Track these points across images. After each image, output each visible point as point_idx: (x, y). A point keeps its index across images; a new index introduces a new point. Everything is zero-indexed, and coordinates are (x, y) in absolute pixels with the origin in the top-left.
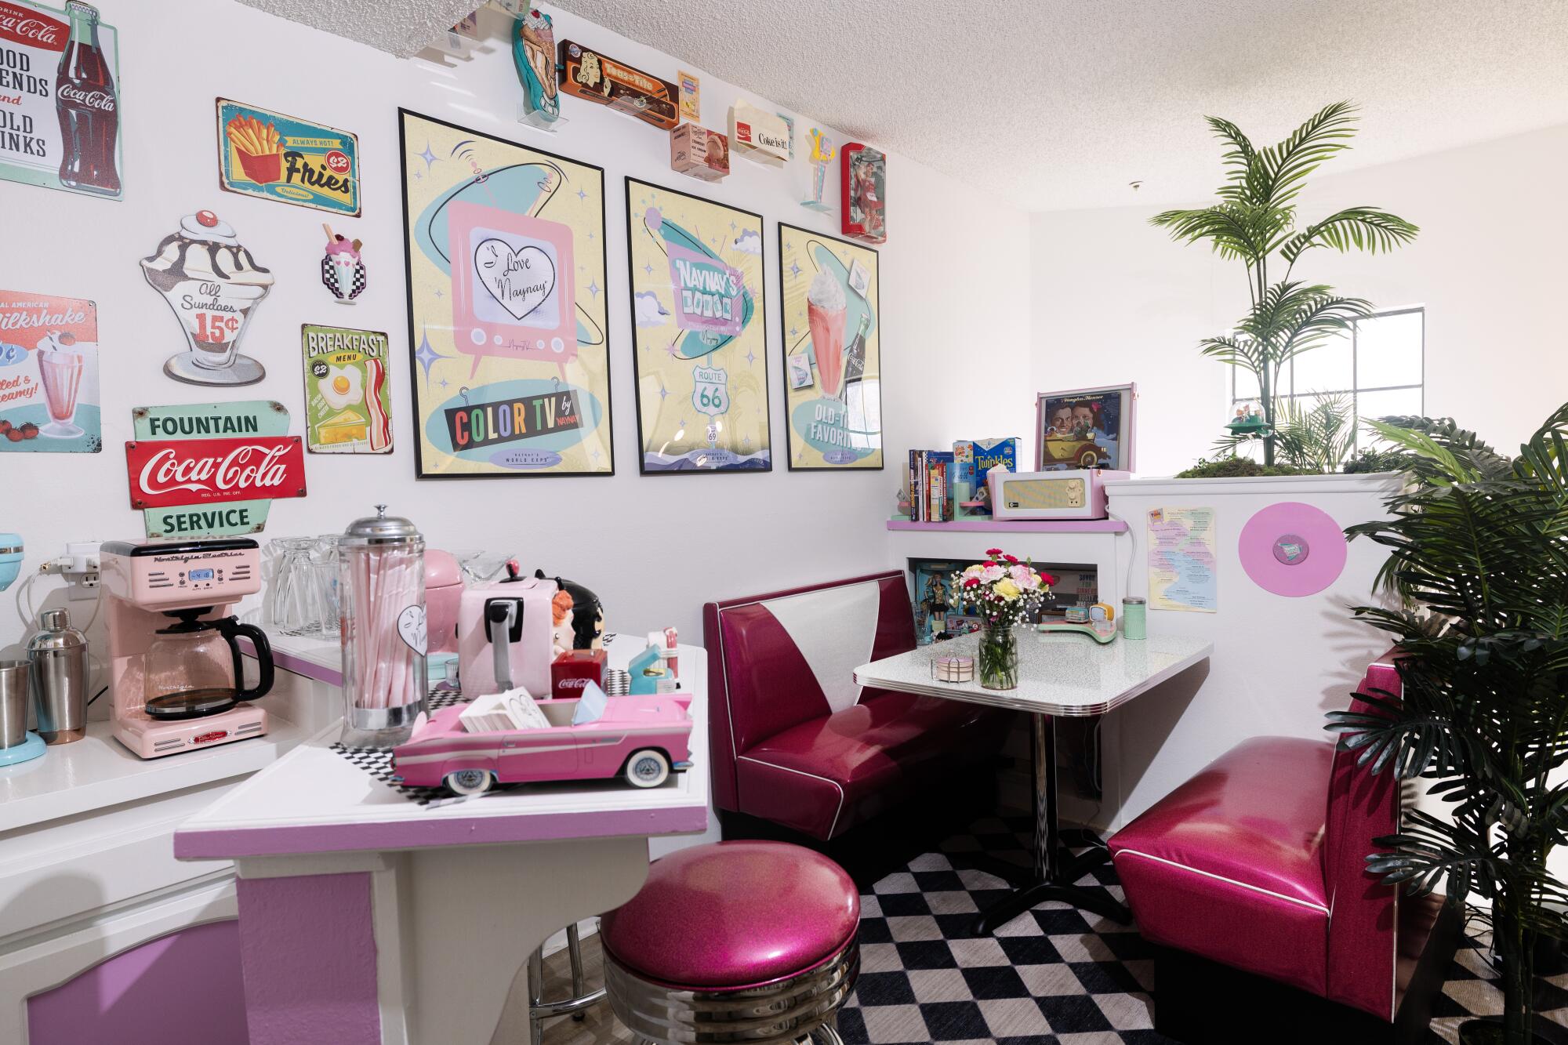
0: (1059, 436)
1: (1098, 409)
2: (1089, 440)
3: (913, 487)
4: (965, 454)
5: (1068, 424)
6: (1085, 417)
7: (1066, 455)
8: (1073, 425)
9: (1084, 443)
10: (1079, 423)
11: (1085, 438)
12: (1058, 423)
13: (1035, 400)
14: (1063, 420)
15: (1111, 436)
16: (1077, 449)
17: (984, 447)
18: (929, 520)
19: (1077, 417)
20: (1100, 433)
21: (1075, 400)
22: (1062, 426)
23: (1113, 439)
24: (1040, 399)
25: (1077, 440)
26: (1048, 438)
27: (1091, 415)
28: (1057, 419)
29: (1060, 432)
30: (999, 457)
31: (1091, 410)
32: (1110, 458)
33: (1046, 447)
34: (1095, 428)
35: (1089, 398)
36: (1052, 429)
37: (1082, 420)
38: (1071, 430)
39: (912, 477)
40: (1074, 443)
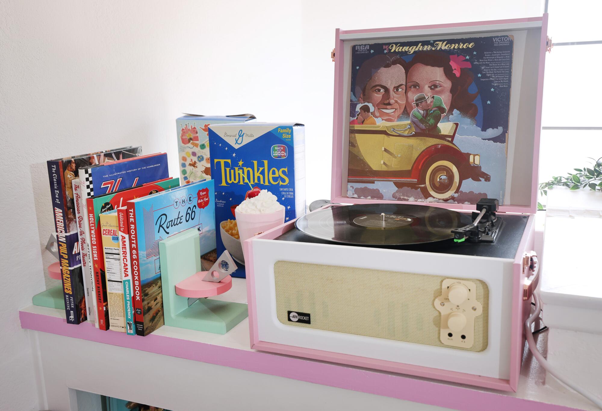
0: (380, 123)
1: (462, 71)
2: (443, 137)
3: (64, 249)
4: (199, 143)
5: (397, 98)
6: (434, 86)
7: (394, 165)
8: (408, 104)
9: (432, 142)
10: (420, 100)
11: (433, 132)
12: (378, 96)
13: (331, 45)
14: (387, 90)
15: (491, 132)
16: (416, 155)
17: (231, 141)
18: (106, 326)
19: (416, 85)
20: (467, 123)
21: (412, 50)
22: (385, 103)
23: (495, 140)
24: (341, 42)
25: (416, 135)
26: (357, 127)
27: (448, 84)
28: (377, 88)
29: (382, 115)
30: (261, 164)
31: (449, 73)
32: (487, 178)
33: (352, 144)
34: (456, 112)
35: (443, 46)
36: (366, 109)
37: (427, 92)
38: (406, 113)
39: (61, 225)
40: (413, 141)
